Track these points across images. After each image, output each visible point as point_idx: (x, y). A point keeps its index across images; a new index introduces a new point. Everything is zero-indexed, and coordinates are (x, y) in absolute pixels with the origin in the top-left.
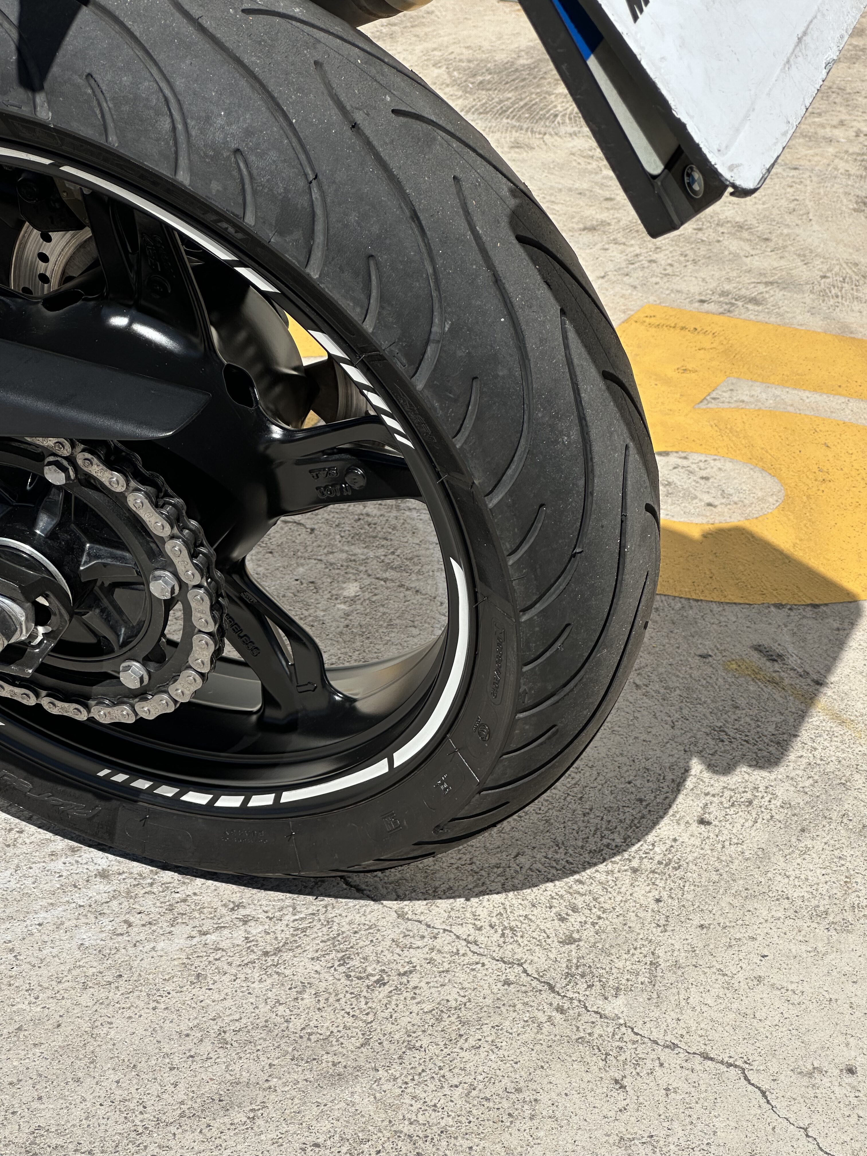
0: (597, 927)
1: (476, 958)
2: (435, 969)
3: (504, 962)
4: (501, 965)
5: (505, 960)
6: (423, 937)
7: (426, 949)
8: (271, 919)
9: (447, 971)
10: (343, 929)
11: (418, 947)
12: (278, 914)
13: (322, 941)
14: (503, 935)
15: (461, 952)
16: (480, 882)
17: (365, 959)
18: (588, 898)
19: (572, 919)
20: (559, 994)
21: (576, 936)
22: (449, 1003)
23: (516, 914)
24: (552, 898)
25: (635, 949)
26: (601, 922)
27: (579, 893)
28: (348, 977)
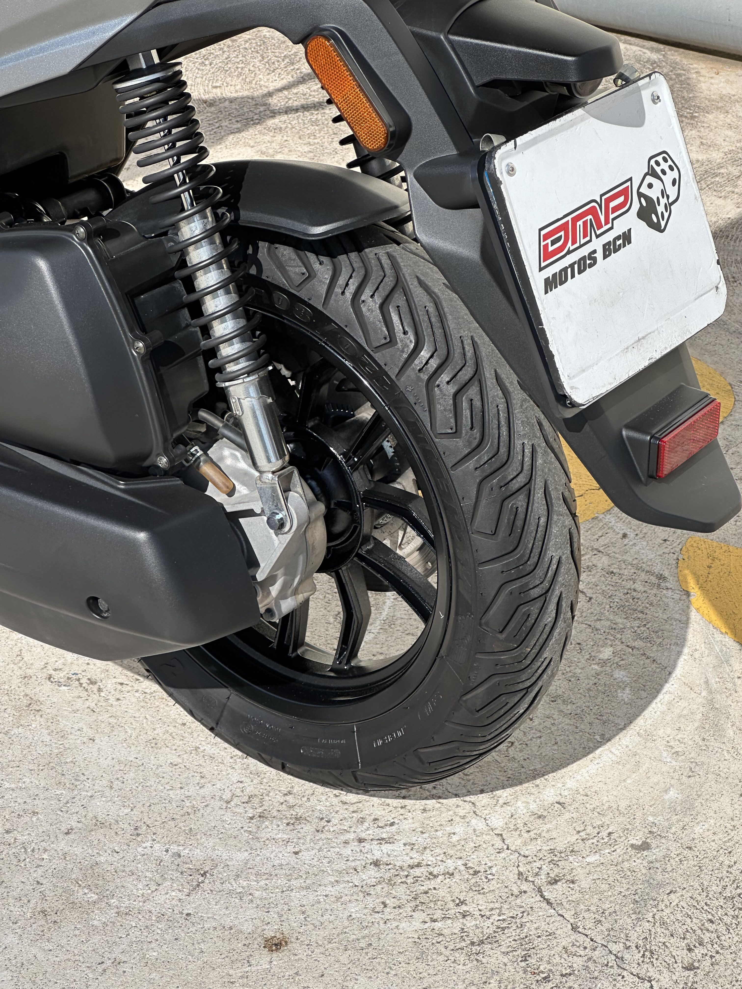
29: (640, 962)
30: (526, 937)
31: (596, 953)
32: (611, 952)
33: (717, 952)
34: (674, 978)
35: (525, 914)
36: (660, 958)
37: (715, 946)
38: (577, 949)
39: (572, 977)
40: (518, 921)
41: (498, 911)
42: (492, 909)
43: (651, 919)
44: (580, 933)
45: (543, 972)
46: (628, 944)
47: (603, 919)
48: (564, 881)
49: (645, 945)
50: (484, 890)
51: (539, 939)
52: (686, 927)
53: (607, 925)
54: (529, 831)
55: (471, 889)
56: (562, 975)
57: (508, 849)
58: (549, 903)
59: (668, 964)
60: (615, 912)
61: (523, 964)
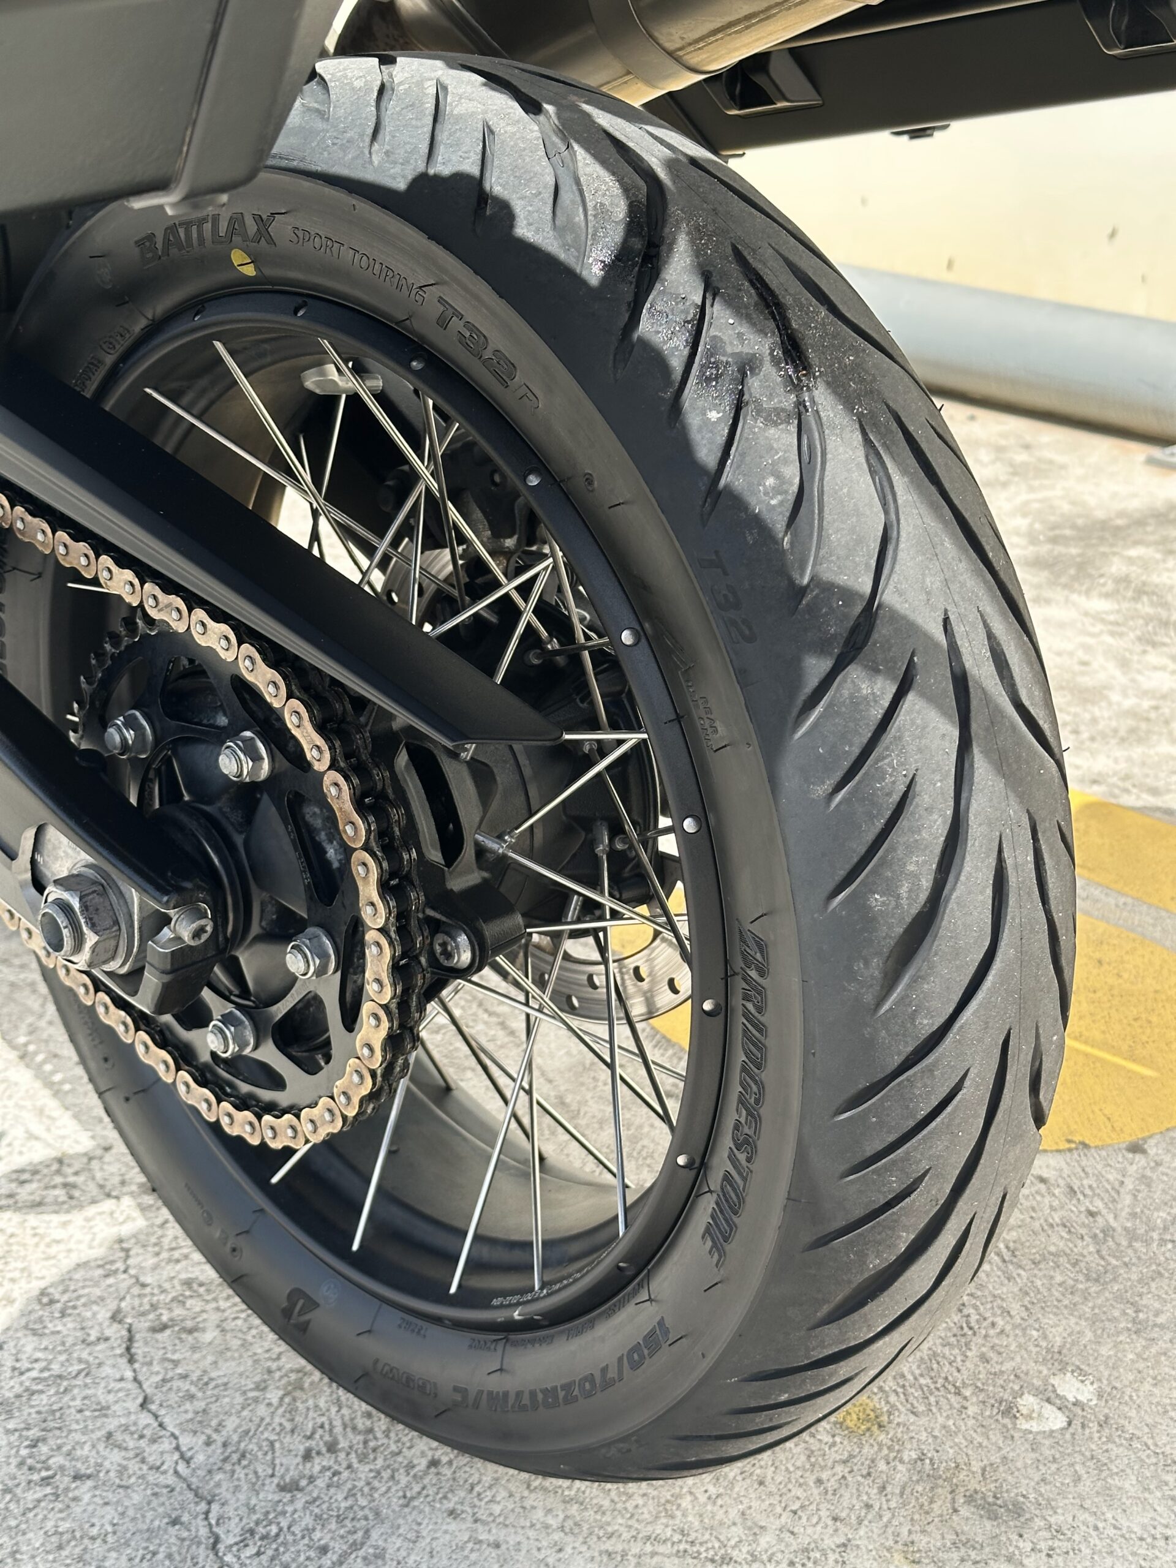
0: (336, 1479)
1: (170, 1479)
2: (117, 1481)
3: (196, 1495)
4: (190, 1495)
5: (200, 1491)
6: (142, 1437)
7: (131, 1454)
8: (14, 1369)
9: (127, 1487)
10: (72, 1404)
11: (126, 1449)
12: (27, 1365)
13: (39, 1413)
14: (225, 1460)
15: (164, 1467)
16: (263, 1385)
17: (59, 1448)
18: (361, 1438)
19: (317, 1460)
20: (216, 1554)
21: (303, 1483)
22: (91, 1529)
23: (266, 1435)
24: (322, 1426)
25: (353, 1519)
26: (346, 1474)
27: (354, 1428)
28: (21, 1464)
29: (216, 1467)
30: (61, 1409)
31: (155, 1447)
32: (177, 1448)
33: (349, 1467)
34: (253, 1501)
35: (83, 1374)
36: (252, 1467)
37: (353, 1455)
38: (127, 1438)
39: (90, 1483)
40: (65, 1383)
41: (43, 1364)
42: (36, 1361)
43: (275, 1401)
44: (149, 1411)
45: (48, 1469)
46: (215, 1436)
47: (200, 1395)
48: (177, 1328)
49: (239, 1442)
50: (47, 1331)
51: (79, 1416)
52: (324, 1419)
53: (200, 1405)
54: (173, 1249)
55: (26, 1327)
56: (77, 1477)
57: (125, 1272)
58: (131, 1360)
59: (258, 1477)
60: (226, 1384)
61: (24, 1452)
